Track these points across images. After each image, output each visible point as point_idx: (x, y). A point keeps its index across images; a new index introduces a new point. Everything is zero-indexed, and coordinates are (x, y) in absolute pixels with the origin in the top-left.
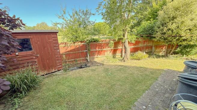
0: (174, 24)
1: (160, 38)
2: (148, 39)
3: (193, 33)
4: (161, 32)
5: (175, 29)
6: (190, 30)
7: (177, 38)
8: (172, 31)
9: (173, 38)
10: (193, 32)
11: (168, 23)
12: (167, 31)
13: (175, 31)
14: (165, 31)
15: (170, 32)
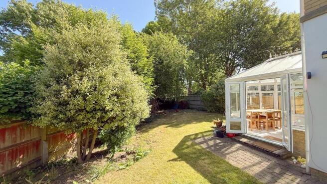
0: (85, 79)
1: (56, 117)
2: (16, 122)
3: (123, 103)
4: (53, 99)
5: (90, 92)
6: (117, 95)
7: (99, 114)
8: (84, 97)
9: (89, 116)
10: (123, 101)
11: (70, 75)
12: (70, 97)
13: (89, 97)
14: (64, 96)
15: (79, 99)
